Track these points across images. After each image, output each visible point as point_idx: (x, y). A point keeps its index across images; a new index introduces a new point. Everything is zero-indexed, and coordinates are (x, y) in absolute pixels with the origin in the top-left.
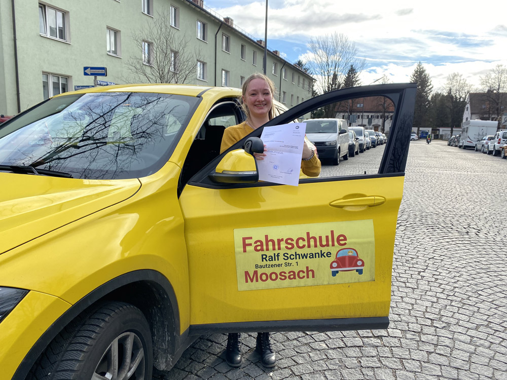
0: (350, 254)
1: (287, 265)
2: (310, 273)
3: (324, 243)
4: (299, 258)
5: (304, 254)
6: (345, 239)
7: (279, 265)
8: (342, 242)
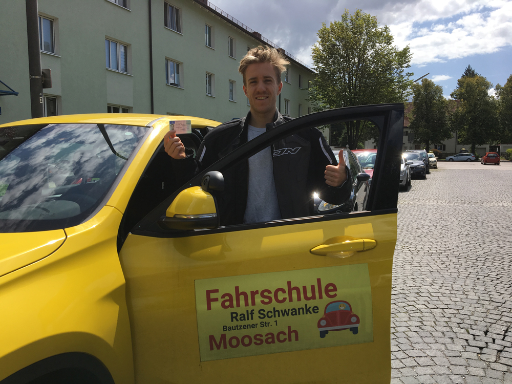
0: (342, 308)
1: (264, 325)
2: (293, 335)
3: (309, 295)
4: (279, 316)
5: (285, 310)
6: (335, 289)
7: (253, 326)
8: (331, 293)
